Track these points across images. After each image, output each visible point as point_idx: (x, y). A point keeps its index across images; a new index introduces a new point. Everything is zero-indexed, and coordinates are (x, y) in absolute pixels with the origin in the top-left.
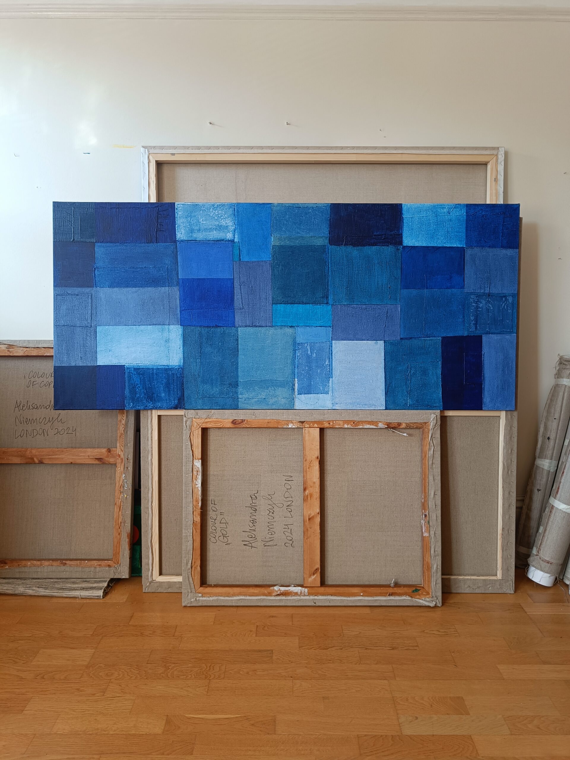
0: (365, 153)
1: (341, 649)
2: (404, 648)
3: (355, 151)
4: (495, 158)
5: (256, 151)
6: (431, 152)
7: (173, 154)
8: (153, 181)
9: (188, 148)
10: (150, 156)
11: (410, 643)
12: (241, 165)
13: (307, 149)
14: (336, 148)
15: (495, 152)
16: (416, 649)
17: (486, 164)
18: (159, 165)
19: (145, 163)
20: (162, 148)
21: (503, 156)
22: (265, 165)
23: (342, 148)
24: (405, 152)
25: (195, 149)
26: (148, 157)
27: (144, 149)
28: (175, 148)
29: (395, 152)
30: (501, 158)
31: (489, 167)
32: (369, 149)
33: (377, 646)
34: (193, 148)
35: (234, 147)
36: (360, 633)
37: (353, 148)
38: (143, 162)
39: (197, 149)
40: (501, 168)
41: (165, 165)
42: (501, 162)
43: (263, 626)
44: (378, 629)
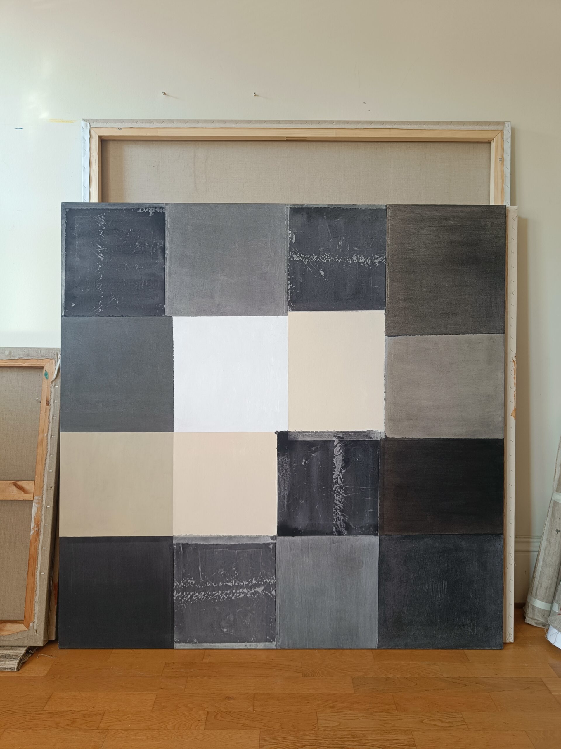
0: (346, 128)
3: (335, 126)
4: (500, 135)
5: (217, 125)
6: (424, 127)
7: (120, 129)
8: (95, 160)
9: (137, 121)
10: (92, 130)
11: (404, 740)
12: (200, 143)
13: (278, 123)
14: (312, 122)
15: (500, 127)
17: (489, 143)
18: (103, 142)
19: (86, 139)
20: (106, 121)
21: (510, 131)
22: (229, 143)
23: (319, 122)
24: (394, 127)
25: (145, 123)
26: (90, 132)
27: (85, 122)
28: (122, 121)
29: (382, 127)
30: (507, 134)
31: (493, 145)
32: (351, 124)
34: (142, 121)
35: (191, 120)
36: (340, 723)
37: (332, 122)
38: (84, 138)
39: (148, 123)
40: (507, 146)
41: (111, 143)
42: (507, 139)
43: (216, 712)
44: (363, 717)
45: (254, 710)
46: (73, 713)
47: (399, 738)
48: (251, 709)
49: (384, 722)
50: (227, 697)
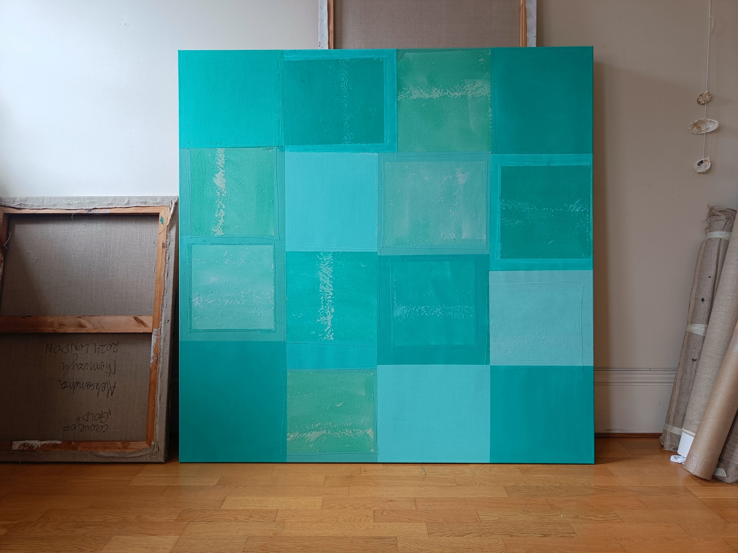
1: (481, 536)
2: (558, 535)
11: (564, 530)
16: (573, 537)
33: (524, 532)
36: (500, 518)
43: (382, 510)
44: (521, 514)
45: (417, 509)
46: (248, 511)
47: (558, 528)
48: (414, 508)
49: (541, 517)
50: (389, 500)
